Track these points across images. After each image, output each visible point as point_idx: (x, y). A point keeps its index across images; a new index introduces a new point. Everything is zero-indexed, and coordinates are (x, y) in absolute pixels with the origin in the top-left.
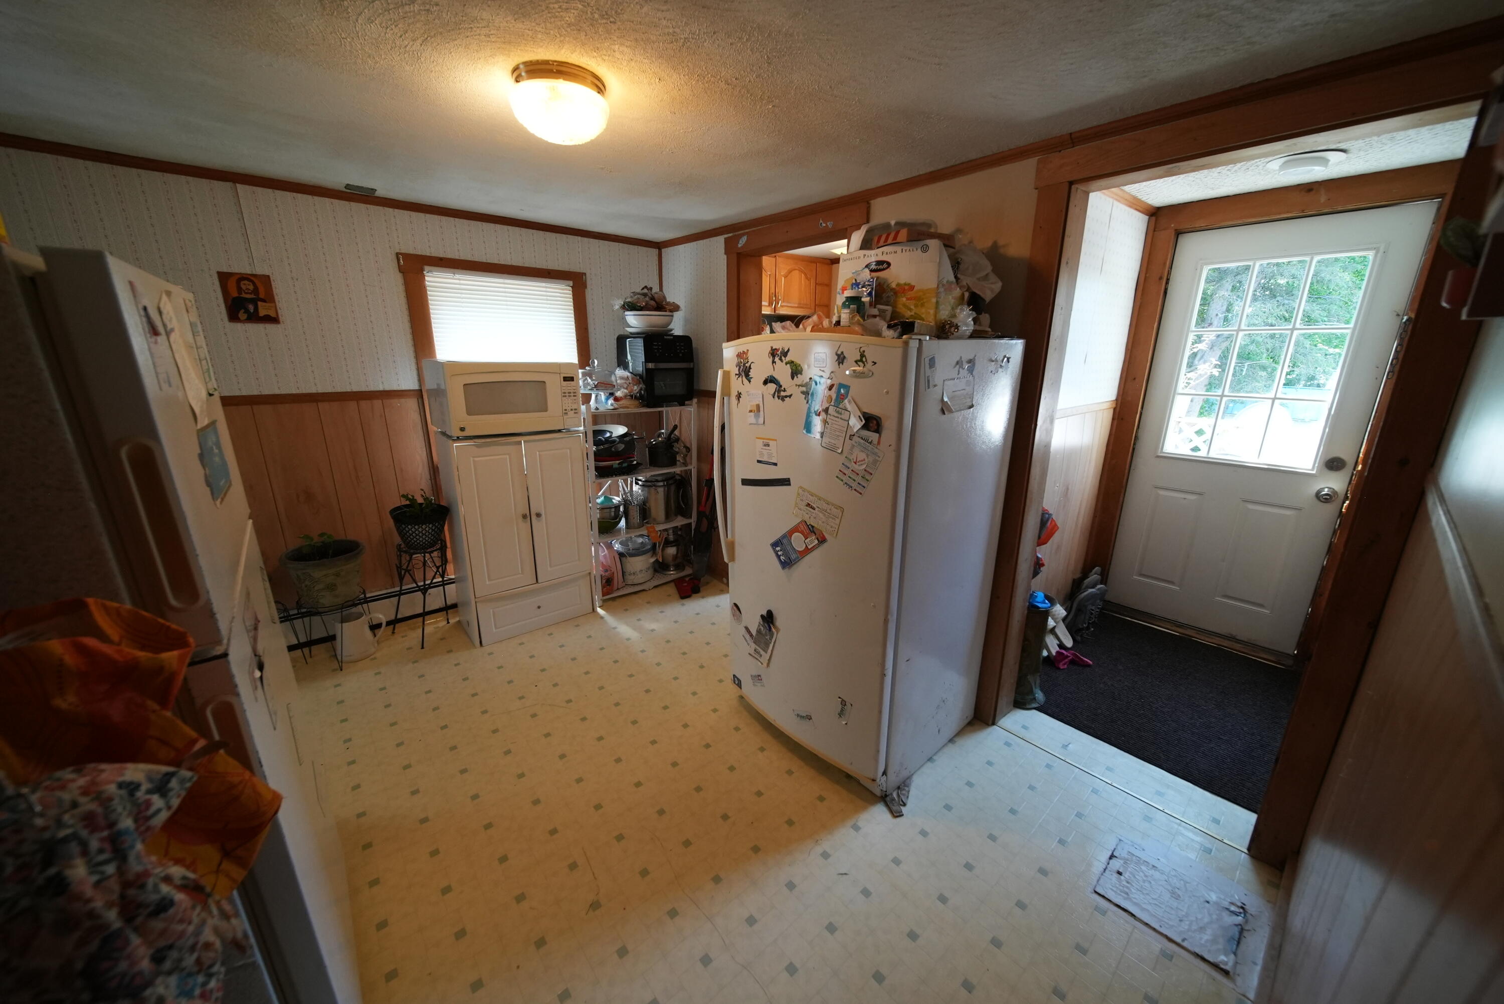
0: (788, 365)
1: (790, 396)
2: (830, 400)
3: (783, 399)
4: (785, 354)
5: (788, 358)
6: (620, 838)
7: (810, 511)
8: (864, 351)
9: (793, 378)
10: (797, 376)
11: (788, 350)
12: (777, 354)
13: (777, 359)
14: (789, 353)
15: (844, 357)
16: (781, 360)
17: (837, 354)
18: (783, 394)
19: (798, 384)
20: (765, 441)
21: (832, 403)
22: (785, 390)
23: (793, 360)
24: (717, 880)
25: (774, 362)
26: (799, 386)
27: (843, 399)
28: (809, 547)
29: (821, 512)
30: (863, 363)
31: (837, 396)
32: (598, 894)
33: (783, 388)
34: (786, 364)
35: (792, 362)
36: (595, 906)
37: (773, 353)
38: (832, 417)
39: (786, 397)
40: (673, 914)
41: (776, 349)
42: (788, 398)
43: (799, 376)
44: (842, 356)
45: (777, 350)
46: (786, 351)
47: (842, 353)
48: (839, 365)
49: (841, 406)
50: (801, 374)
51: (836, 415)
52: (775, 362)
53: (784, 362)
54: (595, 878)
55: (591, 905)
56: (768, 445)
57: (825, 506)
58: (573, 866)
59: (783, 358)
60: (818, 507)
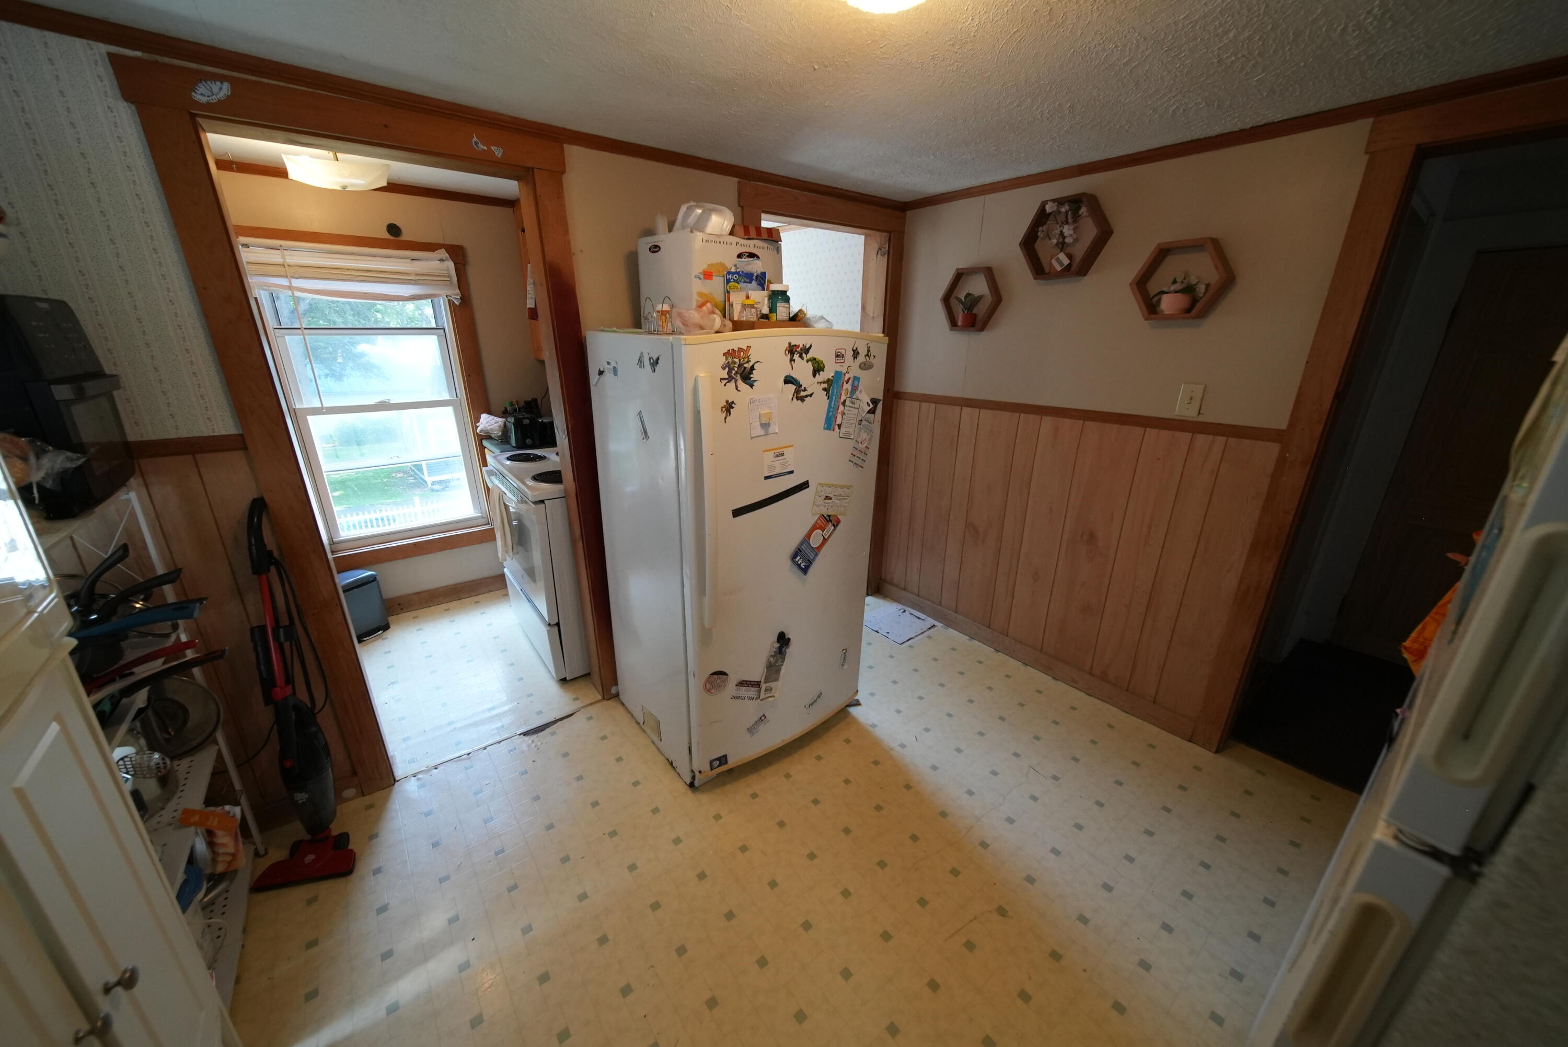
0: (810, 363)
1: (811, 395)
2: (847, 392)
3: (802, 399)
4: (807, 351)
5: (810, 355)
6: (923, 902)
7: (828, 503)
8: (869, 347)
9: (814, 376)
10: (819, 373)
11: (811, 346)
12: (796, 351)
13: (796, 357)
14: (811, 350)
15: (858, 353)
16: (801, 357)
17: (853, 350)
18: (803, 394)
19: (820, 381)
20: (776, 451)
21: (848, 396)
22: (805, 390)
23: (815, 357)
24: (944, 814)
25: (792, 360)
26: (821, 383)
27: (855, 390)
28: (826, 538)
29: (837, 499)
30: (869, 357)
31: (852, 388)
32: (990, 912)
33: (803, 388)
34: (808, 361)
35: (815, 359)
36: (1002, 912)
37: (792, 350)
38: (848, 408)
39: (806, 396)
40: (984, 845)
41: (795, 345)
42: (809, 397)
43: (821, 373)
44: (856, 352)
45: (797, 346)
46: (807, 347)
47: (857, 348)
48: (854, 359)
49: (854, 397)
50: (823, 371)
51: (851, 405)
52: (794, 360)
53: (805, 359)
54: (975, 918)
55: (1003, 916)
56: (782, 455)
57: (840, 491)
58: (970, 946)
59: (804, 355)
60: (834, 496)
